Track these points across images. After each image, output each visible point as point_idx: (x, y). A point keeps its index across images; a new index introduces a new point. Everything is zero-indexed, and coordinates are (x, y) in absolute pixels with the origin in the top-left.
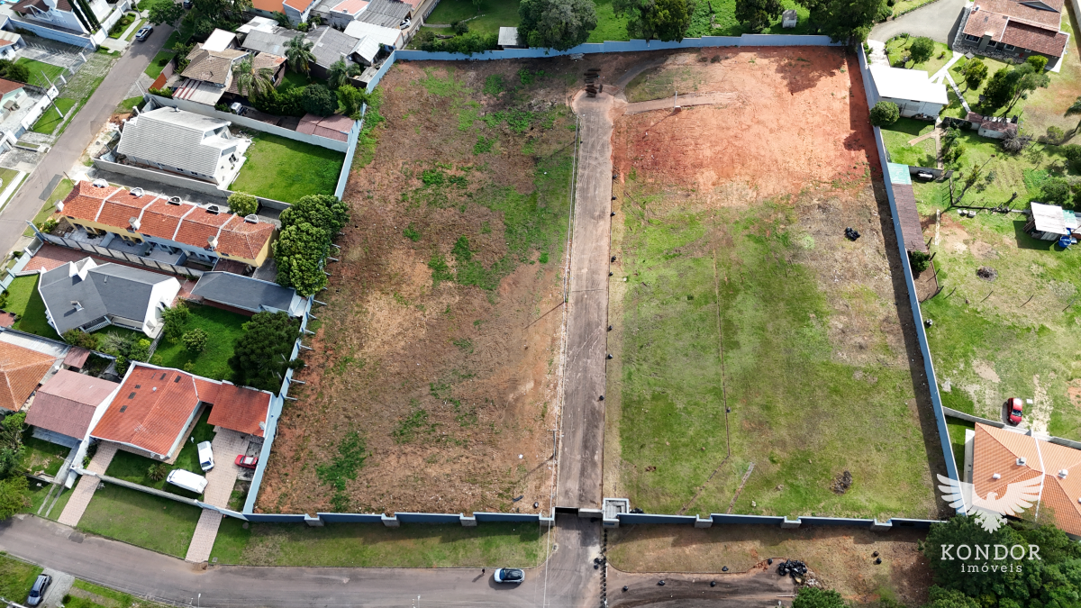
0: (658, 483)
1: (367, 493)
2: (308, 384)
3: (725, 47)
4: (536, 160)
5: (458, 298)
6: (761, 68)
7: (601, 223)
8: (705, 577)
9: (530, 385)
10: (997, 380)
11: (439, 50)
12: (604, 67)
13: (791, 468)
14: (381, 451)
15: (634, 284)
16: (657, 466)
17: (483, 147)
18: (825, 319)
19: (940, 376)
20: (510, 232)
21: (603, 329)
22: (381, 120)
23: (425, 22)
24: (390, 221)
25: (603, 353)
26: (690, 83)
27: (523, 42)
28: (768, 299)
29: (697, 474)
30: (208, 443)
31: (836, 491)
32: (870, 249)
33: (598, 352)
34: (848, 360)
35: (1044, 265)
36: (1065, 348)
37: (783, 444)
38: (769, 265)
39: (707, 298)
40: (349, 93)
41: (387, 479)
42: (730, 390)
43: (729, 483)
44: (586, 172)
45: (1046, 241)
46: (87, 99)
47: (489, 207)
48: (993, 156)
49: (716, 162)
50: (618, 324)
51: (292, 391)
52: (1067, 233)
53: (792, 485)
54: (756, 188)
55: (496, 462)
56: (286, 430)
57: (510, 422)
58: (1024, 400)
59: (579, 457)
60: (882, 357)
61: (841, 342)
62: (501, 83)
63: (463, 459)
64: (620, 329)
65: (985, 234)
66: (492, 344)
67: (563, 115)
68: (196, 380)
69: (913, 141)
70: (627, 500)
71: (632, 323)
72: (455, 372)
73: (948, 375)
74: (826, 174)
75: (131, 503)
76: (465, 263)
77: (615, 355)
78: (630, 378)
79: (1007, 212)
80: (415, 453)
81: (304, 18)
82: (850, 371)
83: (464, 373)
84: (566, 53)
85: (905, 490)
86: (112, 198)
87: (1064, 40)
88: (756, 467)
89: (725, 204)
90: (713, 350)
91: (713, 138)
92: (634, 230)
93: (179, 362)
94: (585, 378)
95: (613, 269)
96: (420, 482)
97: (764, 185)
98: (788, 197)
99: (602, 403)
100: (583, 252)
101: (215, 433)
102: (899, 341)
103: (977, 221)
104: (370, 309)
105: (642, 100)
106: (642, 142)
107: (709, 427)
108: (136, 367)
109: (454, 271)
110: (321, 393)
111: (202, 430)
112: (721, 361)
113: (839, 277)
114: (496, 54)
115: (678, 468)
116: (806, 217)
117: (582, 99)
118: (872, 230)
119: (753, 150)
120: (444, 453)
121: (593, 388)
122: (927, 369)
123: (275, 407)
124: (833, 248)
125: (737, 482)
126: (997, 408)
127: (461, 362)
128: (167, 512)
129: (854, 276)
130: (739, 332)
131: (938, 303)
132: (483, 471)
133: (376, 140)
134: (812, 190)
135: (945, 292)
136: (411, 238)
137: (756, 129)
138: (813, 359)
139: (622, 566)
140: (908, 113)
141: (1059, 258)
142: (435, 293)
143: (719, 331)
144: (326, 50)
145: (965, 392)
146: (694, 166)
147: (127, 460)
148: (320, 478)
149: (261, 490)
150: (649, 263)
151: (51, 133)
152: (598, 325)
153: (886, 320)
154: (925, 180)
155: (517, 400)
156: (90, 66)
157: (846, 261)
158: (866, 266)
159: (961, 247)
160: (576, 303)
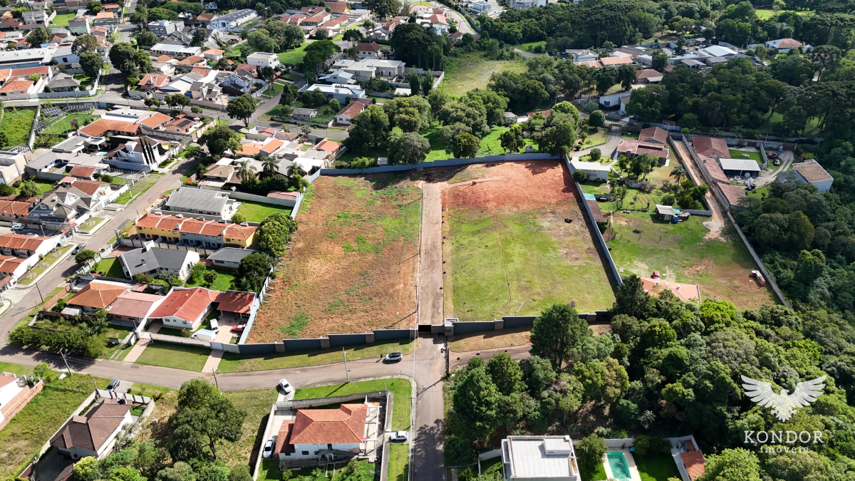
0: (474, 315)
2: (274, 296)
4: (400, 206)
5: (359, 257)
6: (517, 167)
7: (437, 225)
8: (502, 349)
9: (402, 286)
10: (647, 268)
12: (435, 172)
13: (544, 302)
14: (317, 318)
15: (456, 245)
16: (473, 309)
17: (370, 203)
18: (557, 250)
19: (618, 267)
20: (387, 231)
21: (441, 262)
22: (313, 196)
23: (336, 160)
24: (319, 232)
25: (441, 271)
26: (480, 174)
27: (391, 162)
28: (526, 244)
29: (495, 308)
30: (216, 320)
32: (579, 225)
33: (438, 271)
34: (570, 264)
35: (666, 229)
37: (539, 294)
38: (526, 233)
39: (495, 246)
40: (299, 177)
42: (509, 277)
43: (511, 310)
44: (428, 208)
45: (666, 219)
46: (145, 191)
47: (375, 224)
48: (638, 193)
49: (495, 199)
50: (449, 260)
51: (265, 298)
52: (676, 216)
53: (545, 309)
54: (518, 207)
55: (384, 316)
56: (261, 315)
57: (391, 300)
59: (430, 311)
60: (588, 261)
61: (566, 257)
62: (379, 180)
63: (365, 317)
64: (449, 262)
65: (636, 219)
66: (379, 272)
67: (414, 190)
68: (210, 291)
69: (596, 188)
70: (457, 319)
71: (456, 259)
72: (359, 284)
73: (622, 267)
74: (554, 201)
76: (362, 245)
77: (447, 272)
78: (456, 279)
79: (646, 211)
80: (338, 317)
82: (571, 267)
83: (364, 284)
84: (414, 167)
87: (666, 152)
89: (502, 213)
90: (500, 264)
91: (494, 191)
92: (455, 227)
94: (432, 281)
95: (444, 241)
97: (521, 206)
98: (534, 210)
99: (442, 290)
100: (428, 236)
101: (219, 317)
102: (596, 255)
103: (631, 214)
104: (310, 265)
105: (455, 182)
106: (456, 196)
107: (500, 291)
108: (174, 290)
109: (356, 248)
110: (282, 298)
112: (504, 267)
113: (563, 236)
114: (376, 169)
115: (484, 308)
116: (544, 216)
117: (423, 184)
118: (579, 219)
119: (515, 194)
120: (354, 315)
121: (436, 285)
122: (611, 265)
123: (257, 302)
124: (559, 226)
127: (362, 280)
129: (571, 235)
130: (513, 257)
131: (614, 242)
133: (310, 203)
134: (546, 207)
135: (617, 238)
136: (332, 238)
137: (516, 187)
138: (552, 264)
139: (456, 350)
140: (592, 178)
141: (674, 226)
142: (346, 256)
143: (502, 257)
145: (631, 272)
146: (484, 201)
147: (167, 331)
148: (282, 332)
150: (464, 237)
151: (125, 204)
152: (438, 261)
153: (589, 249)
154: (603, 201)
155: (395, 291)
156: (148, 178)
157: (566, 229)
158: (576, 231)
159: (624, 223)
160: (426, 254)
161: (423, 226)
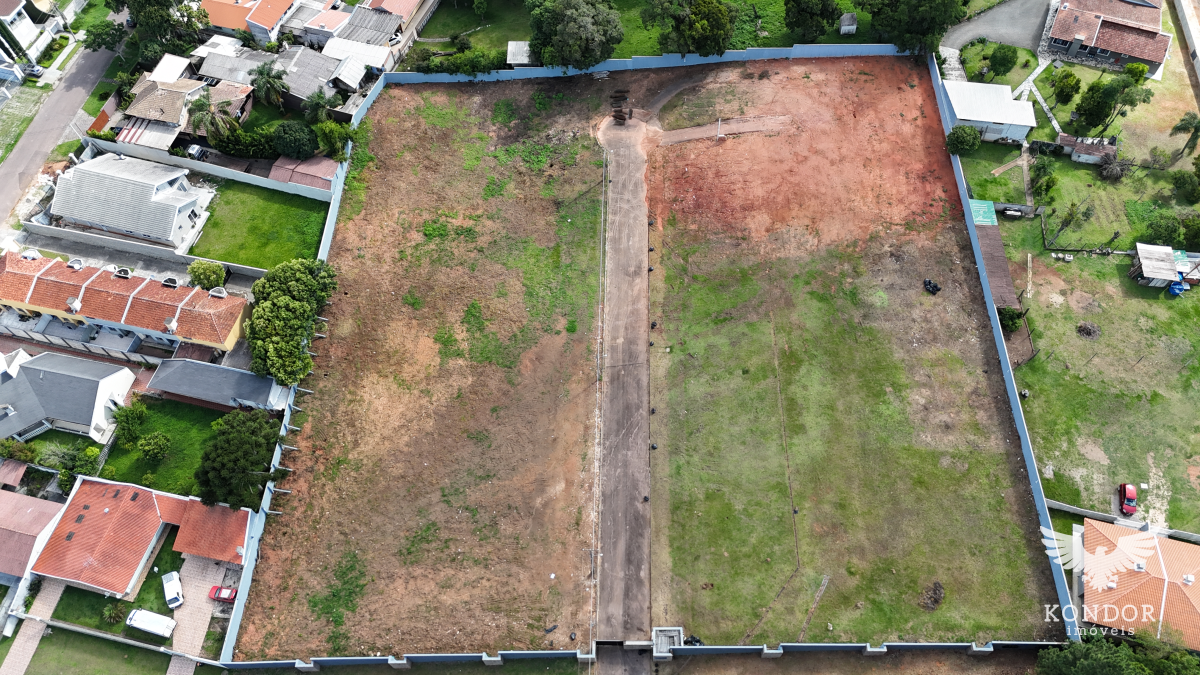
0: (717, 604)
1: (370, 627)
2: (294, 493)
3: (775, 60)
4: (558, 204)
5: (470, 379)
6: (818, 85)
7: (638, 280)
9: (560, 486)
10: (1106, 462)
11: (437, 72)
12: (633, 87)
13: (872, 580)
14: (384, 575)
15: (679, 356)
16: (715, 583)
17: (494, 189)
18: (903, 394)
19: (1040, 460)
20: (531, 295)
21: (644, 412)
22: (371, 159)
23: (419, 35)
24: (386, 285)
25: (645, 442)
26: (735, 105)
27: (536, 59)
28: (837, 371)
29: (762, 592)
30: (175, 574)
31: (926, 607)
32: (954, 303)
33: (640, 441)
34: (933, 443)
35: (1153, 318)
36: (1182, 419)
37: (861, 551)
38: (836, 329)
39: (766, 370)
40: (331, 131)
41: (394, 609)
42: (796, 486)
43: (800, 602)
44: (617, 218)
45: (1154, 287)
46: (13, 145)
47: (504, 264)
48: (1090, 186)
49: (767, 203)
50: (662, 406)
51: (274, 505)
52: (1177, 278)
53: (873, 602)
54: (817, 233)
55: (523, 583)
56: (270, 553)
57: (538, 533)
58: (1137, 485)
59: (621, 574)
60: (972, 437)
61: (924, 421)
62: (512, 110)
63: (484, 581)
64: (664, 412)
65: (1084, 282)
66: (513, 435)
67: (587, 148)
68: (158, 496)
69: (997, 170)
70: (681, 629)
71: (679, 404)
72: (470, 472)
73: (1049, 458)
74: (898, 213)
75: (85, 652)
76: (477, 335)
77: (660, 443)
78: (678, 473)
79: (1109, 254)
80: (426, 576)
81: (274, 36)
82: (935, 456)
83: (480, 473)
84: (589, 72)
85: (1005, 602)
86: (46, 273)
87: (1166, 45)
88: (831, 581)
89: (781, 254)
90: (775, 436)
91: (765, 174)
92: (676, 289)
93: (135, 474)
94: (626, 474)
95: (654, 337)
96: (433, 612)
97: (826, 230)
98: (855, 244)
99: (647, 505)
100: (617, 318)
101: (184, 560)
102: (990, 417)
103: (1074, 266)
104: (366, 397)
105: (679, 127)
106: (681, 179)
107: (774, 533)
108: (84, 482)
109: (465, 346)
110: (311, 504)
111: (168, 559)
112: (784, 449)
113: (918, 341)
114: (504, 74)
115: (740, 584)
116: (876, 268)
117: (608, 128)
118: (954, 281)
119: (812, 187)
120: (461, 574)
121: (635, 487)
122: (1024, 451)
123: (255, 525)
124: (910, 306)
125: (809, 600)
126: (1108, 496)
127: (477, 460)
128: (130, 661)
129: (935, 339)
130: (805, 413)
131: (1034, 369)
132: (508, 596)
133: (365, 185)
134: (882, 234)
135: (1042, 356)
136: (413, 305)
137: (814, 160)
138: (893, 444)
140: (990, 137)
141: (1170, 308)
142: (443, 373)
143: (781, 412)
144: (302, 76)
145: (1072, 479)
146: (744, 209)
147: (76, 598)
148: (313, 612)
149: (242, 629)
150: (696, 329)
152: (638, 407)
153: (975, 392)
154: (1013, 218)
155: (545, 505)
156: (15, 104)
157: (926, 320)
158: (949, 326)
159: (1058, 299)
160: (612, 381)
161: (608, 281)
